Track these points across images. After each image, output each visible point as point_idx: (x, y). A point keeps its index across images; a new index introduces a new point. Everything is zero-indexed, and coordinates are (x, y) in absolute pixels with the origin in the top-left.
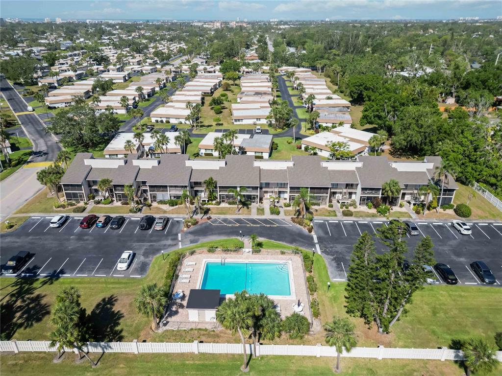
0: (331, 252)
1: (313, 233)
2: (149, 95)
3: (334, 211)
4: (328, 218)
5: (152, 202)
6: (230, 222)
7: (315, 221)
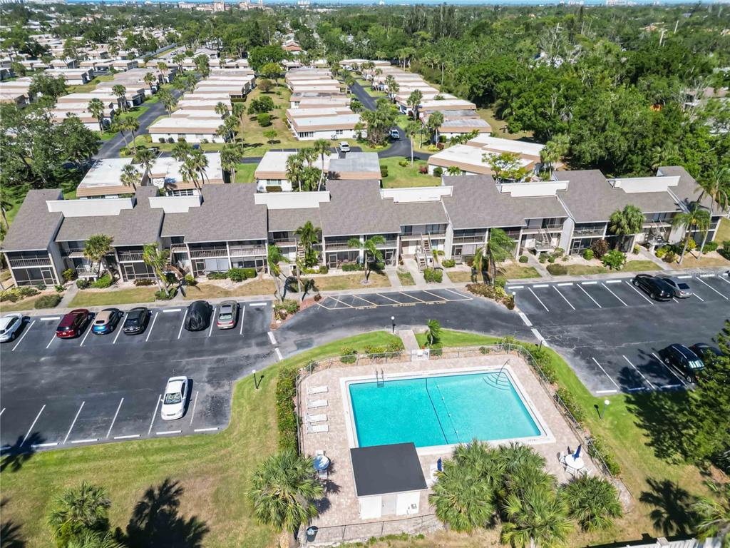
0: (564, 340)
1: (516, 309)
2: (135, 102)
3: (533, 268)
4: (530, 281)
5: (196, 276)
6: (358, 303)
7: (509, 288)
